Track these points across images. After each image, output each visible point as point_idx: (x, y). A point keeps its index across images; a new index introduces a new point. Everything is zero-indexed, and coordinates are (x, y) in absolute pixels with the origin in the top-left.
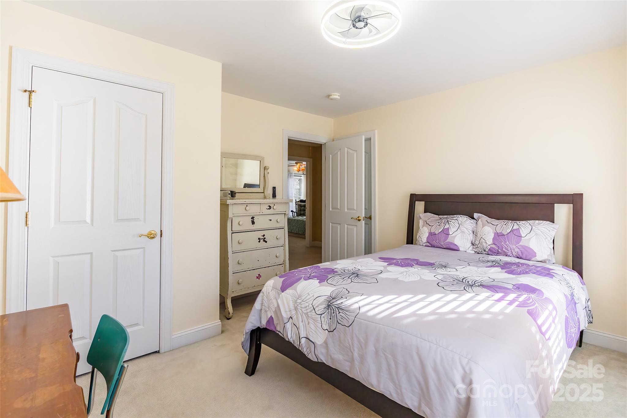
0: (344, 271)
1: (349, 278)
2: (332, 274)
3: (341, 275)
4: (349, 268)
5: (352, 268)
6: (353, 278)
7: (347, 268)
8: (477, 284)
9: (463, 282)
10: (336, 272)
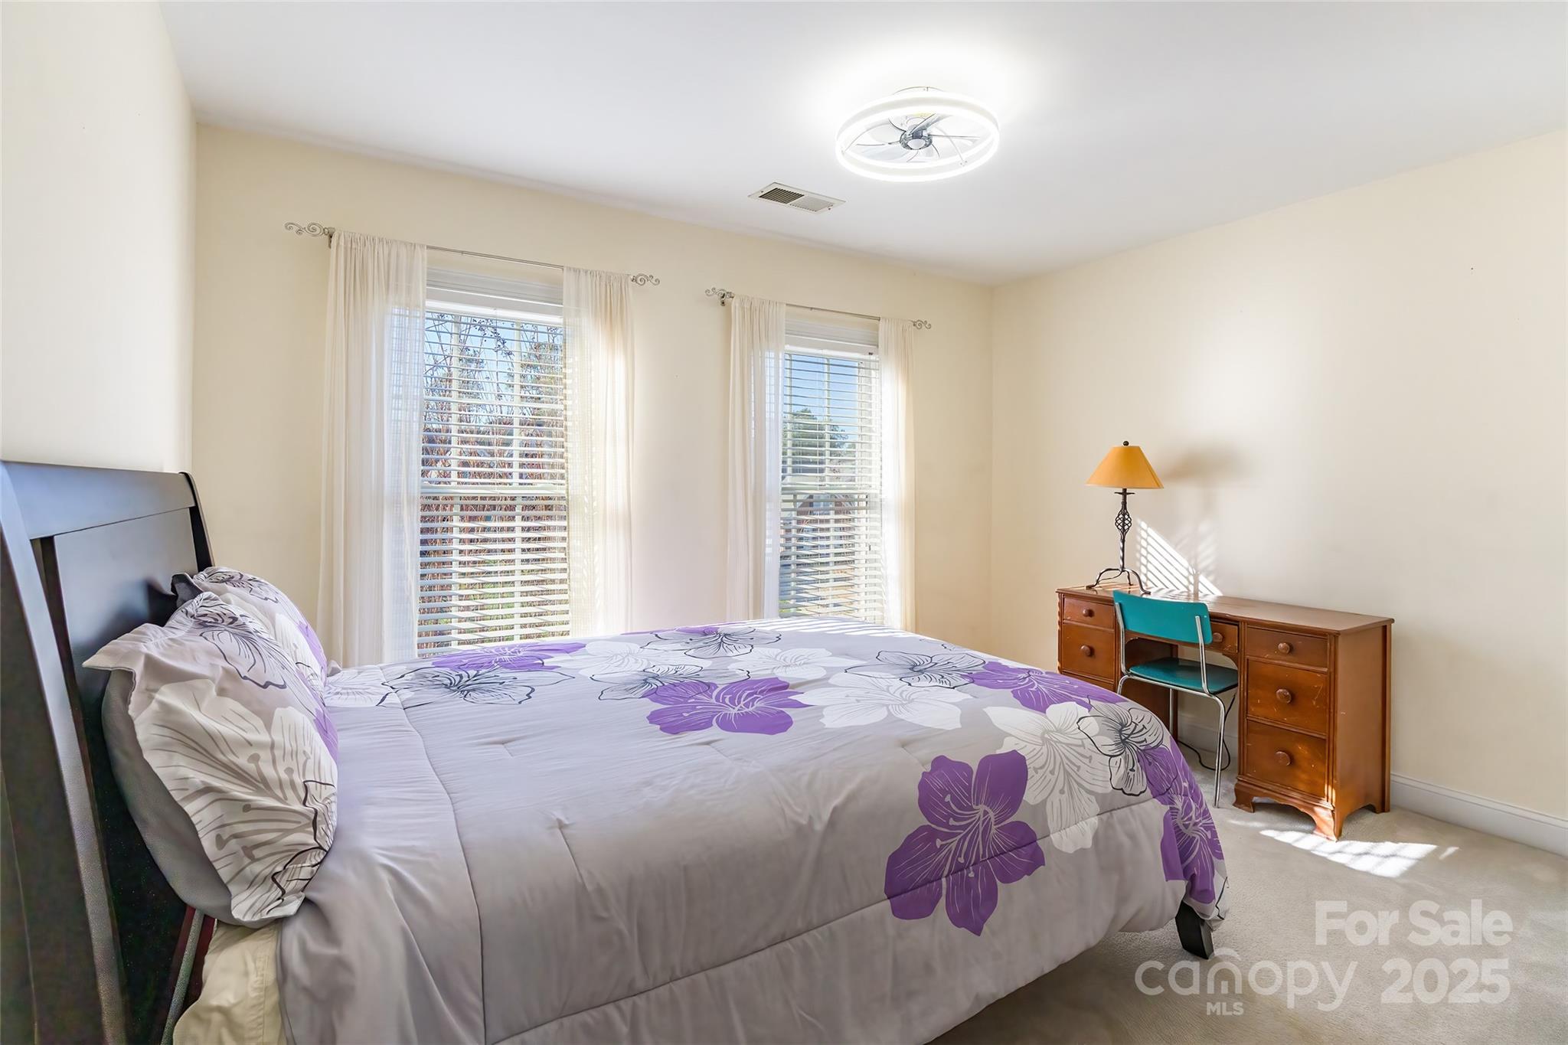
0: (943, 677)
1: (936, 664)
2: (974, 672)
3: (954, 669)
4: (927, 683)
5: (919, 684)
6: (926, 662)
7: (932, 684)
8: (620, 657)
9: (648, 660)
10: (963, 676)
